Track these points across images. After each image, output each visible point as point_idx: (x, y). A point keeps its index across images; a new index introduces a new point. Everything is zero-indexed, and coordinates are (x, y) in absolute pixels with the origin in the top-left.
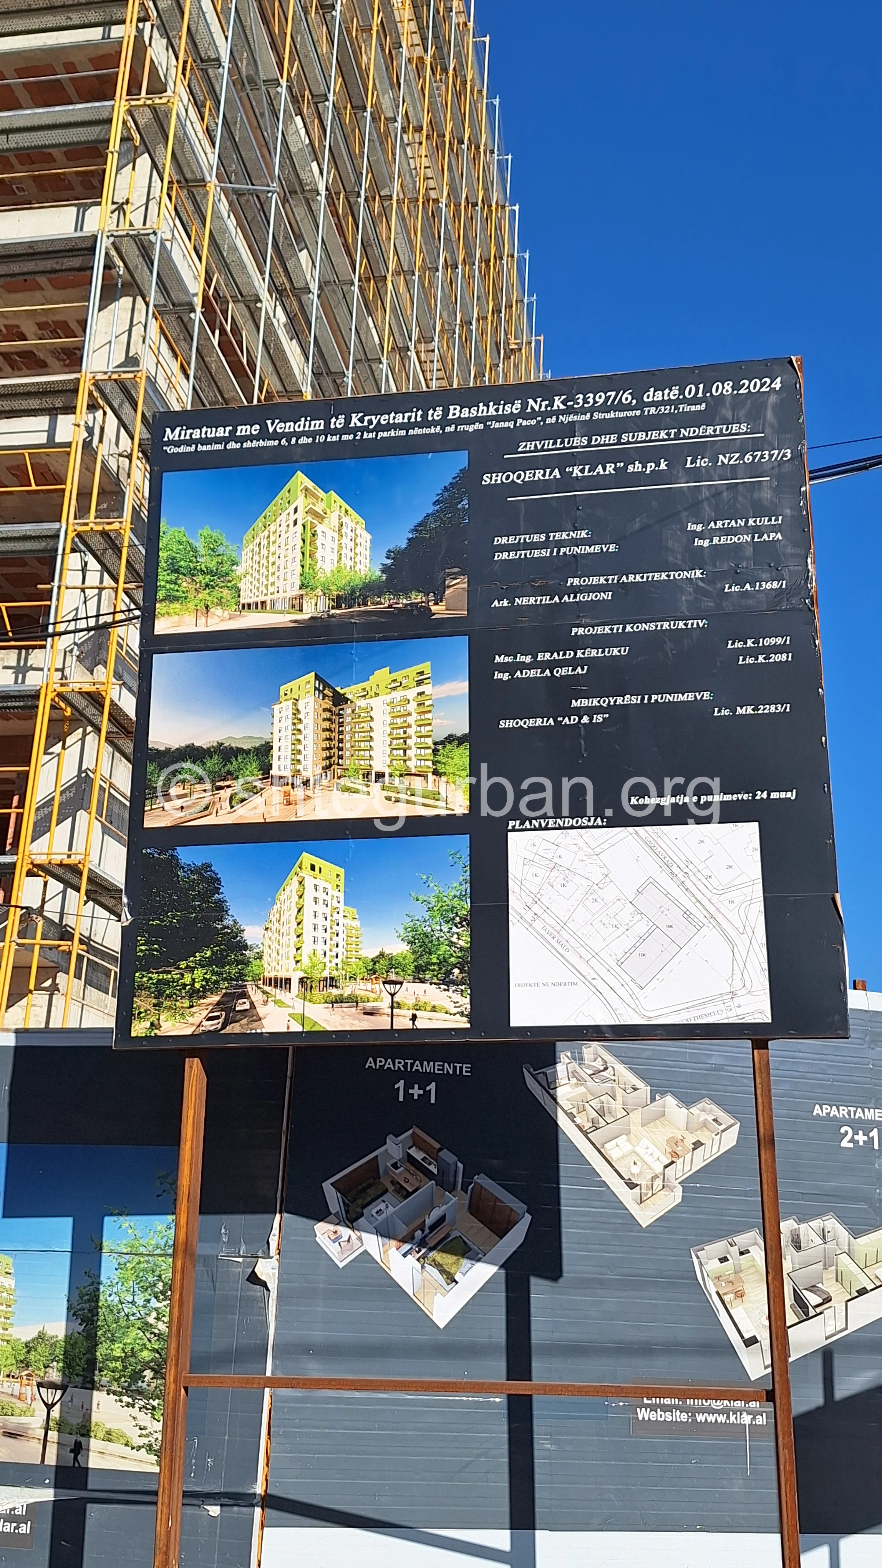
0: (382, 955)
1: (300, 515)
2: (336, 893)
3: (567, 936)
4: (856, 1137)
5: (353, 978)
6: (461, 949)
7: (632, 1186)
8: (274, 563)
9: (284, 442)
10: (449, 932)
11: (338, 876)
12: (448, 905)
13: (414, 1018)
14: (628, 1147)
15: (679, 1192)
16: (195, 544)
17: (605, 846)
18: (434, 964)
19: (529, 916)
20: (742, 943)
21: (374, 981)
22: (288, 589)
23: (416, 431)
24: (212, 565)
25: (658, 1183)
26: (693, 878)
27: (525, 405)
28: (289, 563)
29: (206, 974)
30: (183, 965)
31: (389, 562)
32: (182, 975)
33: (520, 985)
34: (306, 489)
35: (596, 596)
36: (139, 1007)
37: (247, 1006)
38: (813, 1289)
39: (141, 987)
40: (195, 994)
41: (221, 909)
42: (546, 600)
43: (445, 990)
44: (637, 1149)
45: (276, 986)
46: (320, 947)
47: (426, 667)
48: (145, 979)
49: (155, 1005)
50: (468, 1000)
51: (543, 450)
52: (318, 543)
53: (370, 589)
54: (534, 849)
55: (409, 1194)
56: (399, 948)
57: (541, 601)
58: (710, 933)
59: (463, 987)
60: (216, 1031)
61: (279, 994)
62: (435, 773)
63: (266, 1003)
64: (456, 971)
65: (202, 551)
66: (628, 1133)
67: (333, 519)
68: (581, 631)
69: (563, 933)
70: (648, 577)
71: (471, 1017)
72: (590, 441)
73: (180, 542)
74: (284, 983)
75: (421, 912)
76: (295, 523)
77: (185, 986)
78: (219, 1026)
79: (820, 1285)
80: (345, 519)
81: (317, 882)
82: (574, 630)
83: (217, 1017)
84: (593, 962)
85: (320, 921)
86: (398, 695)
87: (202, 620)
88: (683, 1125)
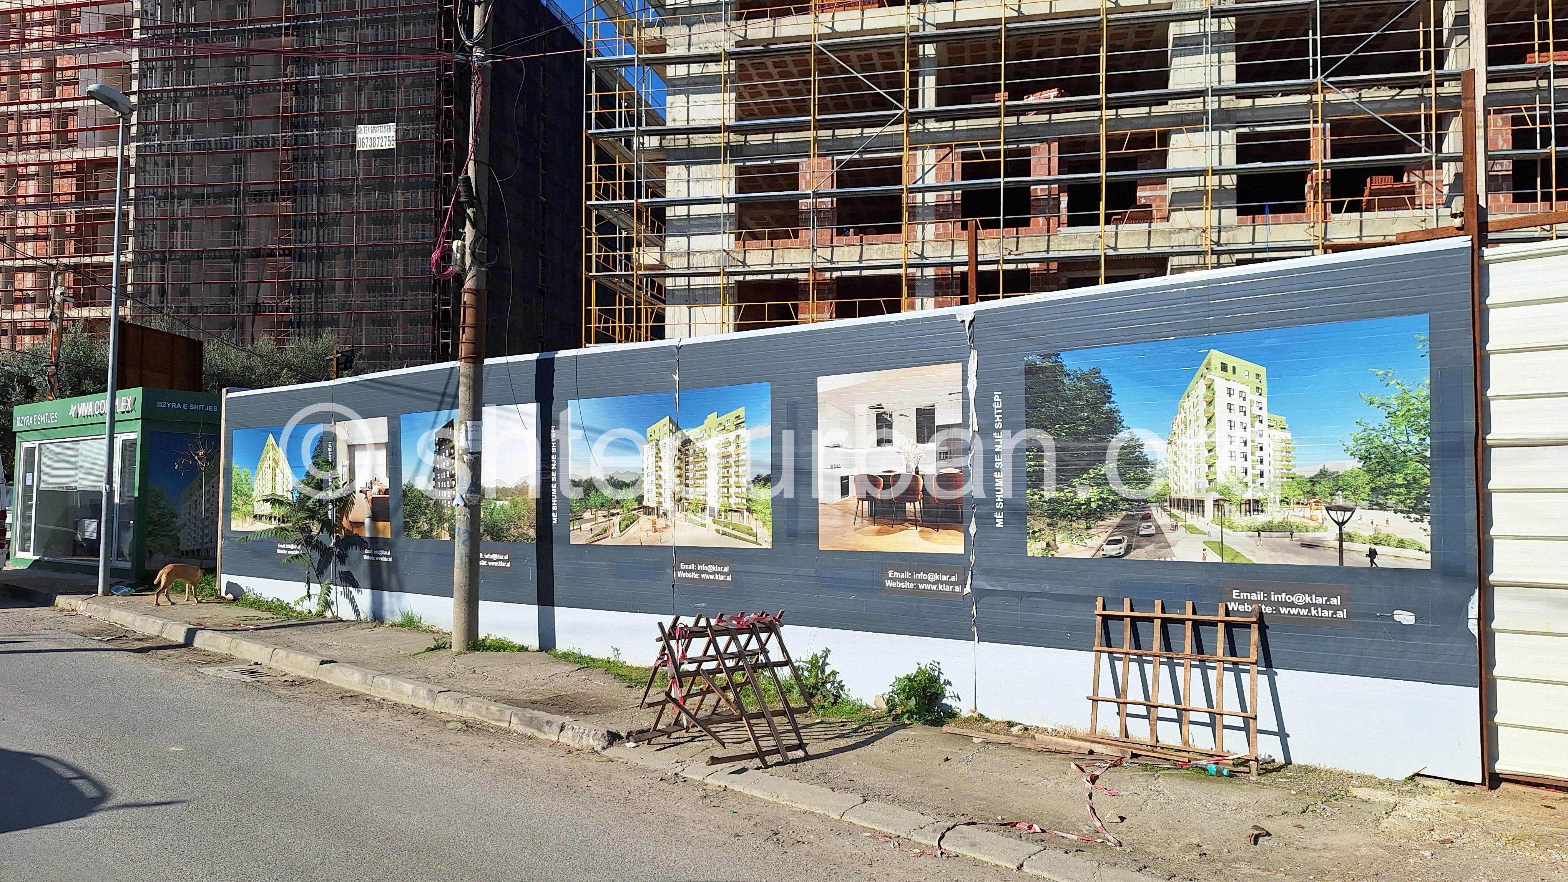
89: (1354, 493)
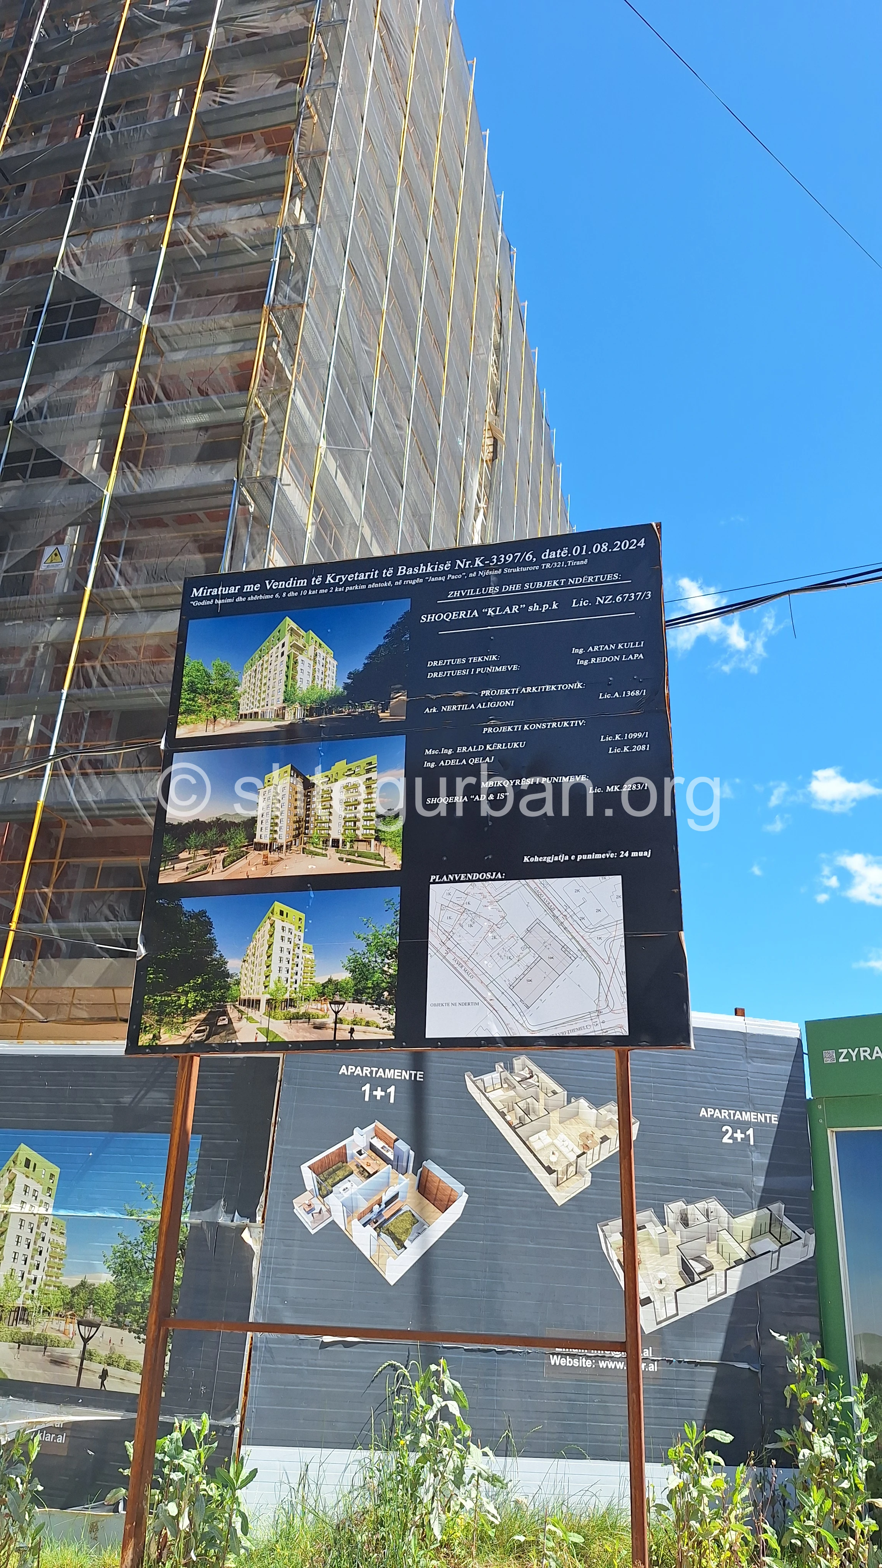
0: (330, 980)
1: (286, 649)
2: (298, 933)
3: (471, 966)
4: (735, 1135)
5: (307, 999)
6: (391, 976)
7: (550, 1171)
8: (265, 684)
9: (277, 596)
10: (381, 963)
11: (300, 919)
12: (382, 942)
13: (352, 1031)
14: (548, 1140)
15: (588, 1178)
16: (209, 671)
17: (504, 894)
18: (369, 988)
19: (443, 950)
20: (607, 970)
21: (323, 1002)
22: (275, 703)
23: (375, 585)
24: (221, 686)
25: (572, 1169)
26: (570, 919)
27: (454, 564)
28: (277, 684)
29: (197, 996)
30: (180, 989)
31: (349, 681)
32: (179, 997)
33: (435, 1005)
34: (292, 629)
35: (502, 704)
36: (145, 1022)
37: (226, 1022)
38: (698, 1259)
39: (149, 1007)
40: (188, 1013)
41: (211, 946)
42: (465, 707)
43: (376, 1009)
44: (556, 1142)
45: (248, 1006)
46: (284, 975)
47: (374, 759)
48: (151, 1001)
49: (157, 1021)
50: (394, 1017)
51: (466, 596)
52: (299, 668)
53: (336, 701)
54: (449, 898)
55: (370, 1176)
56: (343, 976)
57: (461, 708)
58: (582, 964)
59: (390, 1007)
60: (202, 1042)
61: (250, 1012)
62: (377, 839)
63: (240, 1019)
64: (386, 994)
65: (214, 677)
66: (548, 1129)
67: (310, 650)
68: (490, 730)
69: (469, 963)
70: (541, 689)
71: (396, 1030)
72: (501, 589)
73: (198, 671)
74: (254, 1004)
75: (361, 947)
76: (283, 654)
77: (181, 1005)
78: (204, 1038)
79: (704, 1256)
80: (318, 651)
81: (284, 924)
82: (485, 729)
83: (203, 1031)
84: (491, 986)
85: (285, 955)
86: (352, 780)
87: (211, 727)
88: (593, 1123)
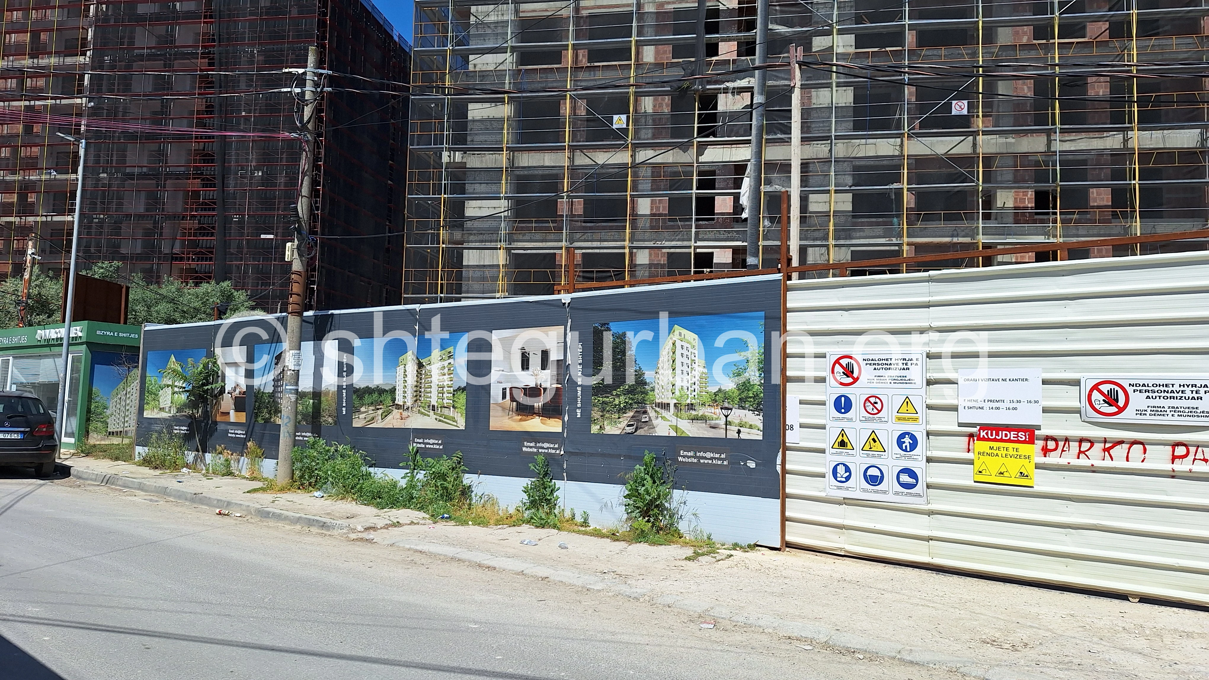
89: (732, 401)
